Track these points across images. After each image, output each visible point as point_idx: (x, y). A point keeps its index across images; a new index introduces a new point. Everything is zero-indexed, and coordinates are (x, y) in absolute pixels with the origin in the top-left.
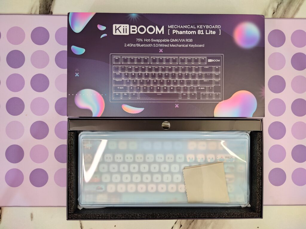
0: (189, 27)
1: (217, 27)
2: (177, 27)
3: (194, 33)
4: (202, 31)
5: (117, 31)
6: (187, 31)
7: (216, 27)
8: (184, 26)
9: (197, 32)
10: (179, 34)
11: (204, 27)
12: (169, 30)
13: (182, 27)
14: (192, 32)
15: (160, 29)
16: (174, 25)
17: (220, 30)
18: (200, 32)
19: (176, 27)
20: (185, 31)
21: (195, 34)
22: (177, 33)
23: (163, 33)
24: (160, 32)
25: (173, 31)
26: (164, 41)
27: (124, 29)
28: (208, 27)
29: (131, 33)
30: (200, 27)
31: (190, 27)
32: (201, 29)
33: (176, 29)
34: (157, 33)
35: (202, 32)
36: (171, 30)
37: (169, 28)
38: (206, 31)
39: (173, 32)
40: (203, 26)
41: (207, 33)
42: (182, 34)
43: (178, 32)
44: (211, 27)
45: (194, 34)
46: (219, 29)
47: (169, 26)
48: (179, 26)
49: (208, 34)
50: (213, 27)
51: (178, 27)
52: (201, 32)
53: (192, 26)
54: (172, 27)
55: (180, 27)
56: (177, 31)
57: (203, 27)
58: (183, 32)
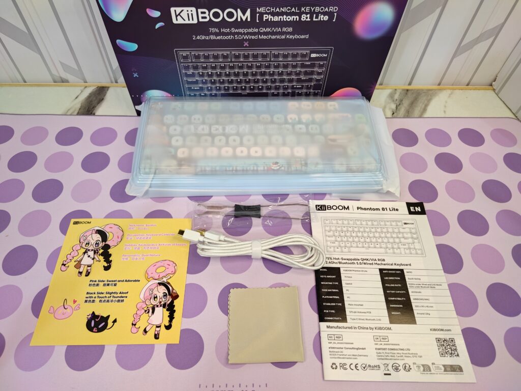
0: (288, 10)
1: (332, 10)
2: (270, 10)
3: (296, 18)
4: (308, 16)
5: (179, 17)
6: (285, 17)
7: (330, 10)
8: (281, 9)
9: (300, 18)
10: (272, 20)
11: (313, 9)
12: (258, 15)
13: (279, 10)
14: (293, 17)
15: (244, 14)
16: (266, 7)
17: (335, 14)
18: (305, 18)
19: (268, 10)
20: (283, 16)
21: (298, 20)
22: (269, 20)
23: (249, 20)
24: (244, 19)
25: (265, 16)
26: (250, 30)
27: (188, 14)
28: (317, 9)
29: (201, 20)
30: (305, 9)
31: (291, 10)
32: (307, 14)
33: (268, 14)
34: (239, 20)
35: (309, 18)
36: (261, 14)
37: (258, 13)
38: (315, 15)
39: (265, 19)
40: (310, 8)
41: (315, 18)
42: (277, 20)
43: (272, 17)
44: (322, 9)
45: (295, 20)
46: (335, 12)
47: (258, 9)
48: (273, 8)
49: (317, 20)
50: (327, 9)
51: (272, 10)
52: (307, 18)
53: (293, 8)
54: (262, 10)
55: (275, 10)
56: (270, 17)
57: (311, 10)
58: (280, 17)
